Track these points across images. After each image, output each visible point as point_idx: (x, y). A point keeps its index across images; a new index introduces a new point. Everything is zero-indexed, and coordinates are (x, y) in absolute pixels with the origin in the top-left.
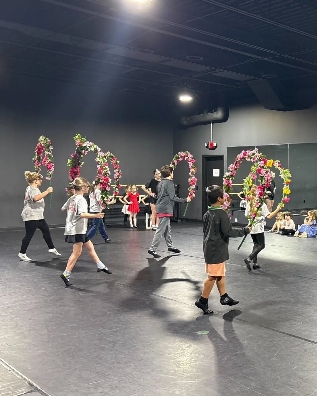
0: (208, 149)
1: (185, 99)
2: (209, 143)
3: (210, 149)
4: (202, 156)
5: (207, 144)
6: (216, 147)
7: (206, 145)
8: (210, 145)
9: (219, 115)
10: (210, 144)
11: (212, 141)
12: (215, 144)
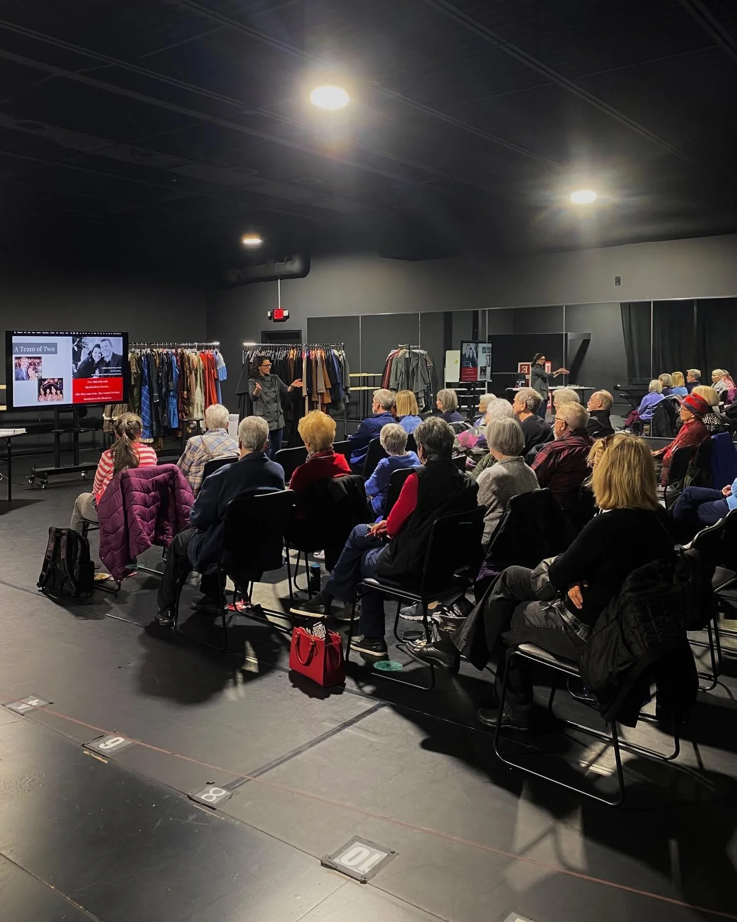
0: (272, 320)
1: (252, 241)
2: (274, 310)
3: (275, 321)
4: (262, 332)
5: (271, 313)
6: (287, 317)
7: (269, 315)
8: (275, 314)
9: (295, 266)
10: (276, 312)
11: (279, 308)
12: (286, 313)
